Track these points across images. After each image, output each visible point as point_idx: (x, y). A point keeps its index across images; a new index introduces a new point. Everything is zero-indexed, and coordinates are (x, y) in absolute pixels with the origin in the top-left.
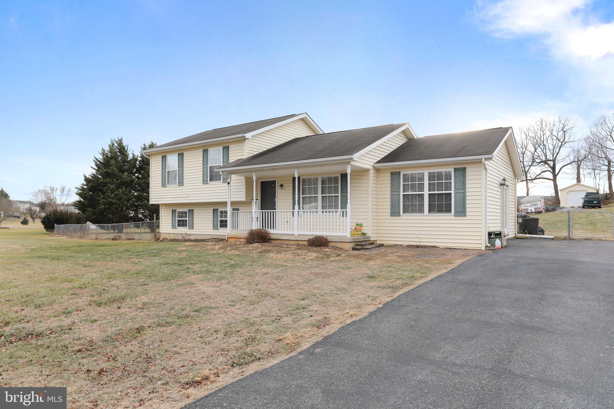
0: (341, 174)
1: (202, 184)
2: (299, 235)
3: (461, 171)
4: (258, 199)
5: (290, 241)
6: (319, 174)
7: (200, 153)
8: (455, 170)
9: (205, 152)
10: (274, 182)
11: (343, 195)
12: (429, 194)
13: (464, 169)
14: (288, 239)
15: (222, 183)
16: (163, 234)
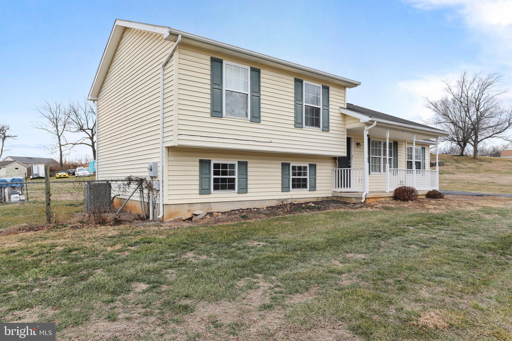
0: (394, 142)
1: (294, 127)
7: (290, 81)
9: (298, 82)
11: (394, 158)
13: (424, 148)
15: (321, 131)
16: (173, 206)
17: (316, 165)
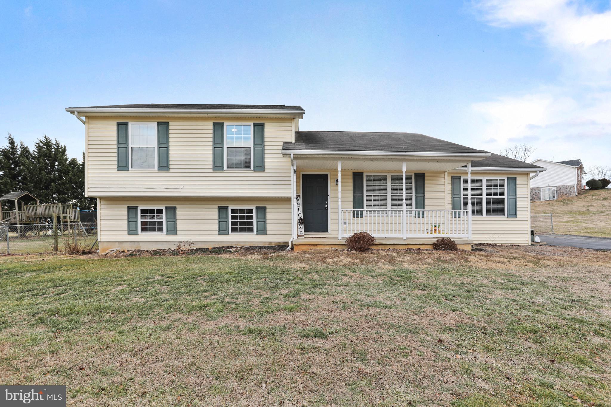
0: (415, 174)
1: (211, 171)
2: (408, 238)
3: (513, 180)
4: (299, 196)
5: (396, 246)
6: (389, 172)
7: (209, 127)
8: (508, 178)
9: (218, 127)
10: (326, 176)
11: (417, 195)
12: (487, 198)
13: (515, 179)
14: (395, 243)
15: (253, 172)
16: (105, 243)
17: (266, 207)
